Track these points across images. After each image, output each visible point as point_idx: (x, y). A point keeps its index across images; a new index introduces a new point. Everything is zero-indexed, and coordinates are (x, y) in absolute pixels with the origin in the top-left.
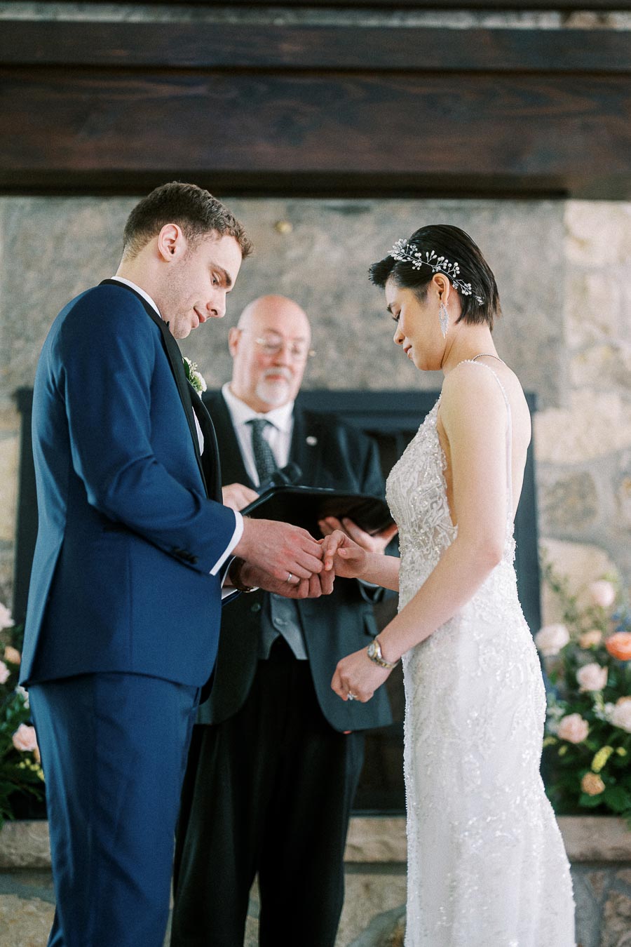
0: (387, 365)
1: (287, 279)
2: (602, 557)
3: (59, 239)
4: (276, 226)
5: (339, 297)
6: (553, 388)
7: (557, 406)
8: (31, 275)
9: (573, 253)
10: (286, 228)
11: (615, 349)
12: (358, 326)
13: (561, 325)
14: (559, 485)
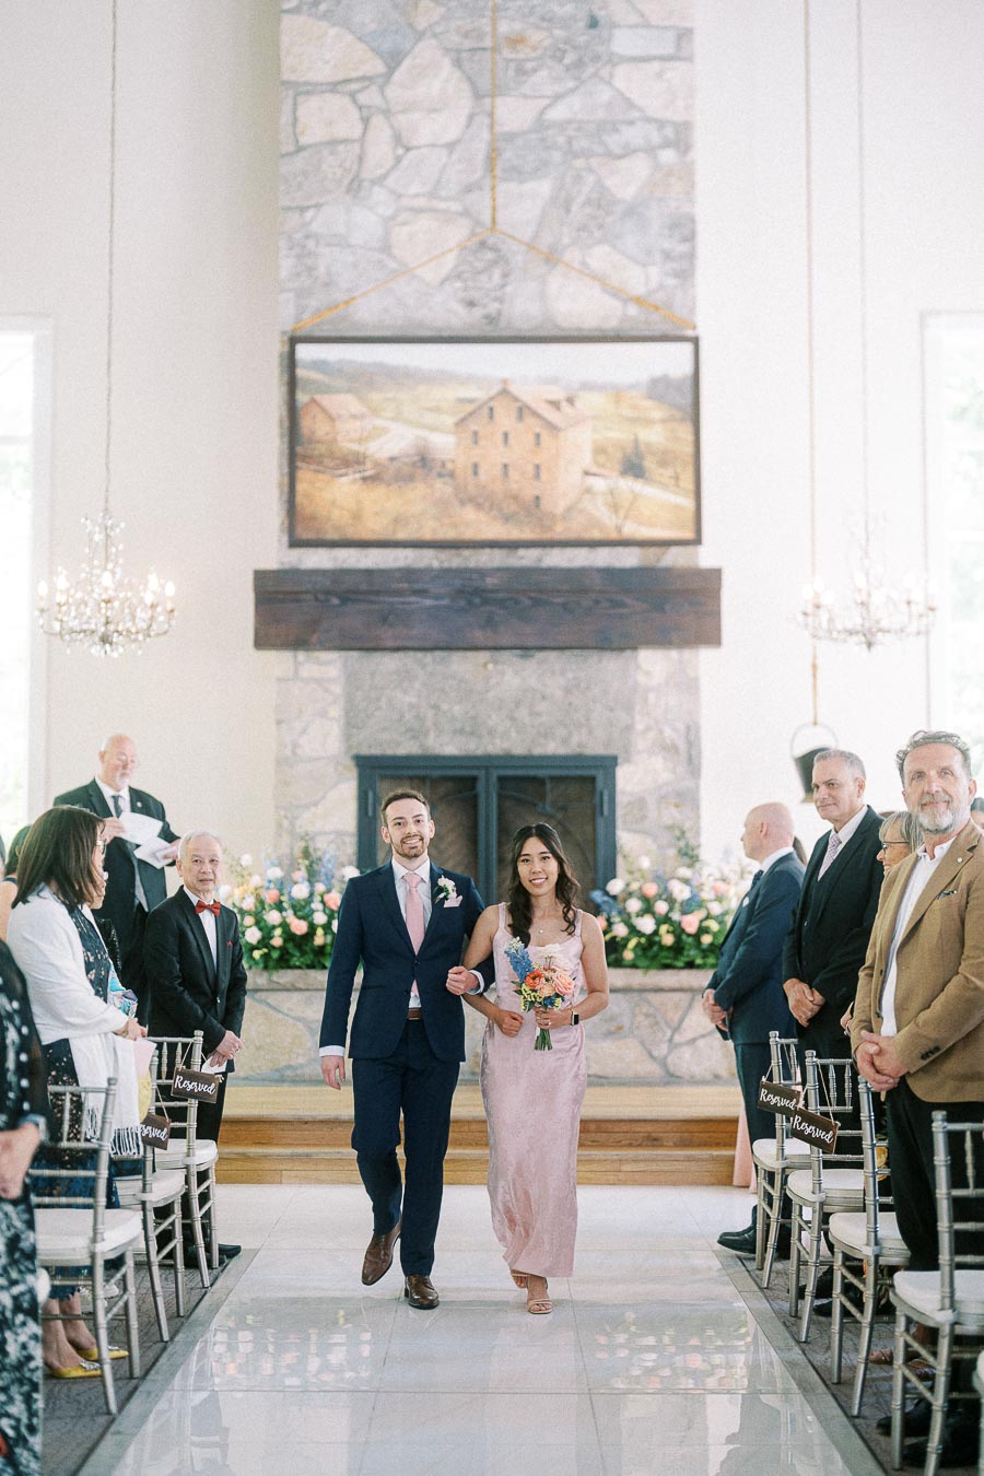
0: (542, 740)
1: (491, 695)
2: (649, 841)
3: (373, 674)
4: (485, 665)
5: (518, 704)
6: (627, 752)
7: (629, 761)
8: (360, 693)
9: (641, 679)
10: (490, 666)
11: (661, 732)
12: (527, 720)
13: (633, 718)
14: (629, 803)
